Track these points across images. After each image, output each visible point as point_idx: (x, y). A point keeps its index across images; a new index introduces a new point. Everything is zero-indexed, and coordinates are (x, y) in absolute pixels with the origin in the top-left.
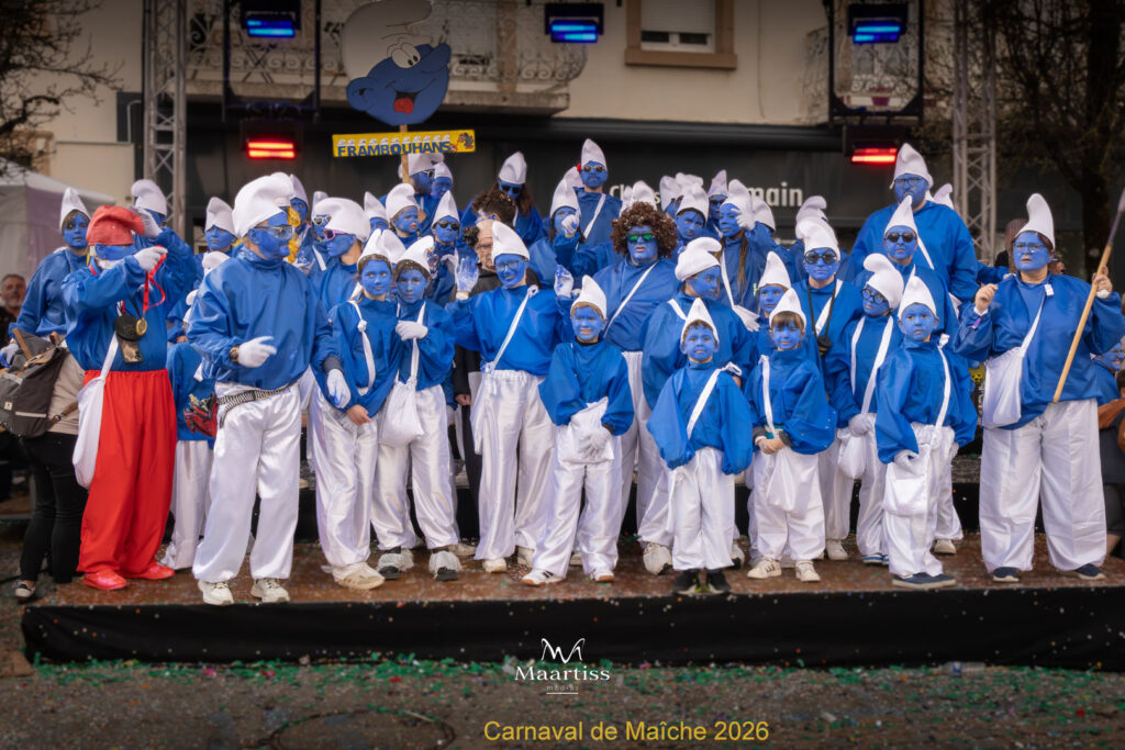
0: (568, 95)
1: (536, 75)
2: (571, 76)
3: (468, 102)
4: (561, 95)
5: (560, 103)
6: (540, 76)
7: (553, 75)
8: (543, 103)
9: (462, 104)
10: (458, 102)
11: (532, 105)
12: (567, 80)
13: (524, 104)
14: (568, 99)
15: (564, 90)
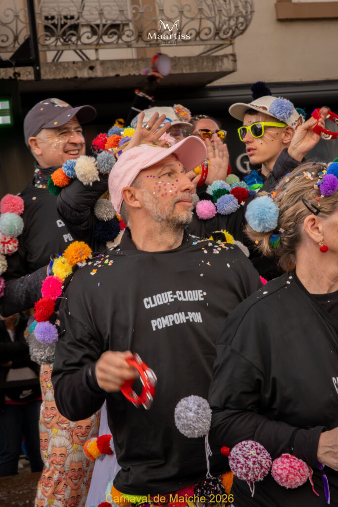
0: (234, 55)
1: (198, 34)
2: (237, 32)
3: (123, 73)
4: (226, 56)
5: (227, 65)
6: (203, 36)
7: (217, 34)
8: (207, 68)
9: (117, 76)
10: (112, 74)
11: (195, 71)
12: (233, 37)
13: (186, 71)
14: (235, 61)
15: (228, 50)
